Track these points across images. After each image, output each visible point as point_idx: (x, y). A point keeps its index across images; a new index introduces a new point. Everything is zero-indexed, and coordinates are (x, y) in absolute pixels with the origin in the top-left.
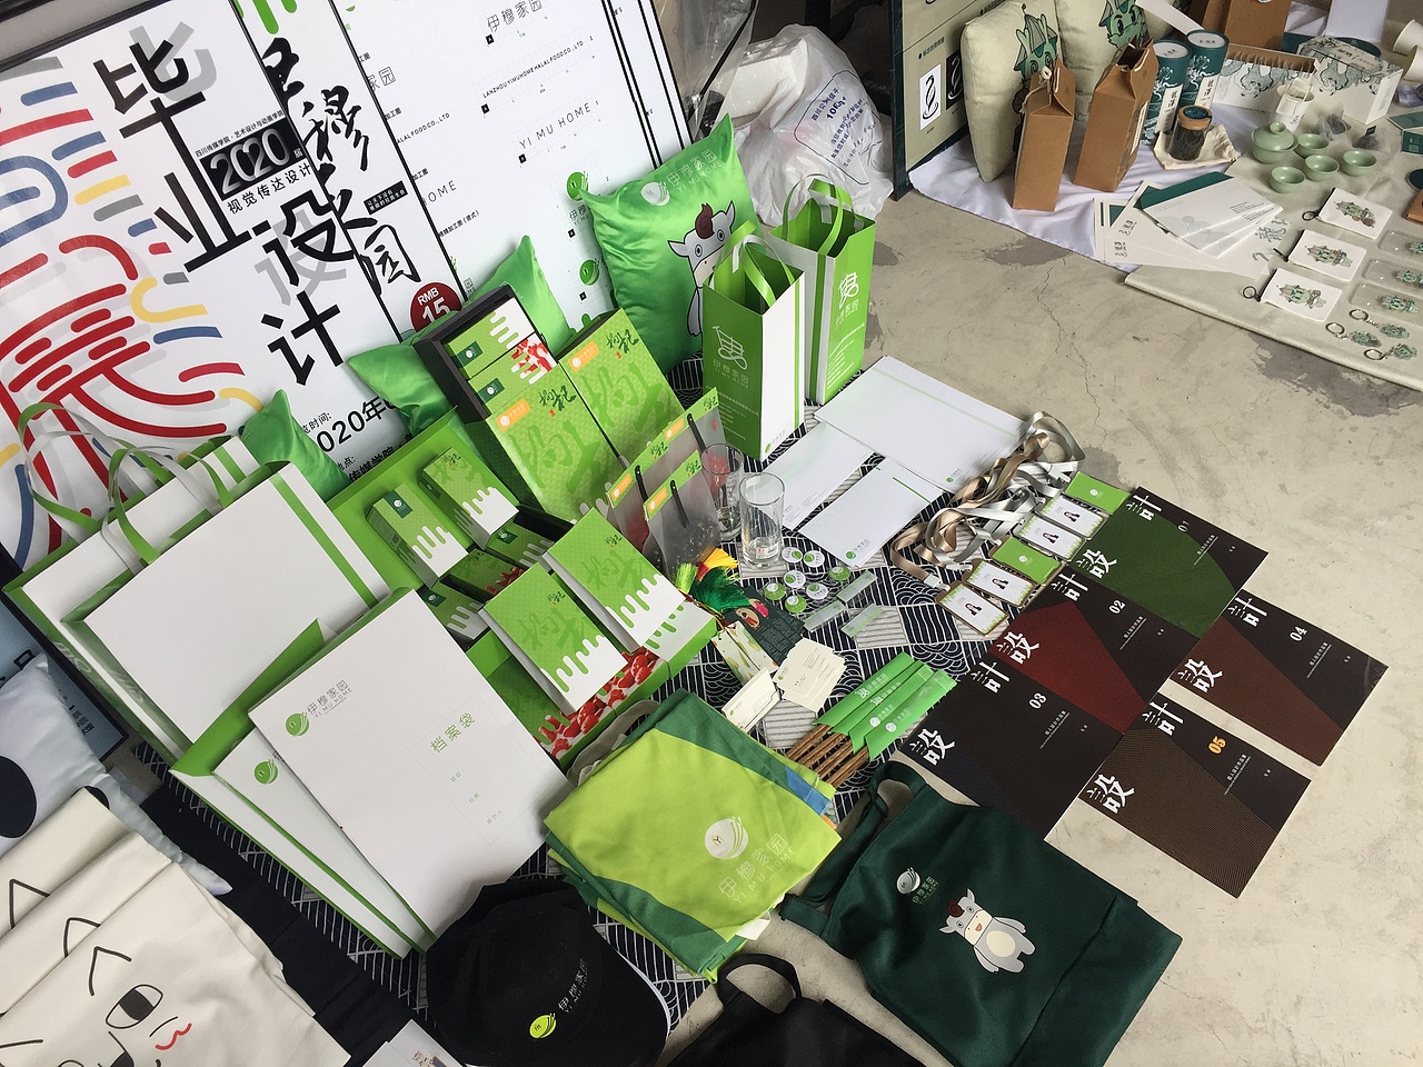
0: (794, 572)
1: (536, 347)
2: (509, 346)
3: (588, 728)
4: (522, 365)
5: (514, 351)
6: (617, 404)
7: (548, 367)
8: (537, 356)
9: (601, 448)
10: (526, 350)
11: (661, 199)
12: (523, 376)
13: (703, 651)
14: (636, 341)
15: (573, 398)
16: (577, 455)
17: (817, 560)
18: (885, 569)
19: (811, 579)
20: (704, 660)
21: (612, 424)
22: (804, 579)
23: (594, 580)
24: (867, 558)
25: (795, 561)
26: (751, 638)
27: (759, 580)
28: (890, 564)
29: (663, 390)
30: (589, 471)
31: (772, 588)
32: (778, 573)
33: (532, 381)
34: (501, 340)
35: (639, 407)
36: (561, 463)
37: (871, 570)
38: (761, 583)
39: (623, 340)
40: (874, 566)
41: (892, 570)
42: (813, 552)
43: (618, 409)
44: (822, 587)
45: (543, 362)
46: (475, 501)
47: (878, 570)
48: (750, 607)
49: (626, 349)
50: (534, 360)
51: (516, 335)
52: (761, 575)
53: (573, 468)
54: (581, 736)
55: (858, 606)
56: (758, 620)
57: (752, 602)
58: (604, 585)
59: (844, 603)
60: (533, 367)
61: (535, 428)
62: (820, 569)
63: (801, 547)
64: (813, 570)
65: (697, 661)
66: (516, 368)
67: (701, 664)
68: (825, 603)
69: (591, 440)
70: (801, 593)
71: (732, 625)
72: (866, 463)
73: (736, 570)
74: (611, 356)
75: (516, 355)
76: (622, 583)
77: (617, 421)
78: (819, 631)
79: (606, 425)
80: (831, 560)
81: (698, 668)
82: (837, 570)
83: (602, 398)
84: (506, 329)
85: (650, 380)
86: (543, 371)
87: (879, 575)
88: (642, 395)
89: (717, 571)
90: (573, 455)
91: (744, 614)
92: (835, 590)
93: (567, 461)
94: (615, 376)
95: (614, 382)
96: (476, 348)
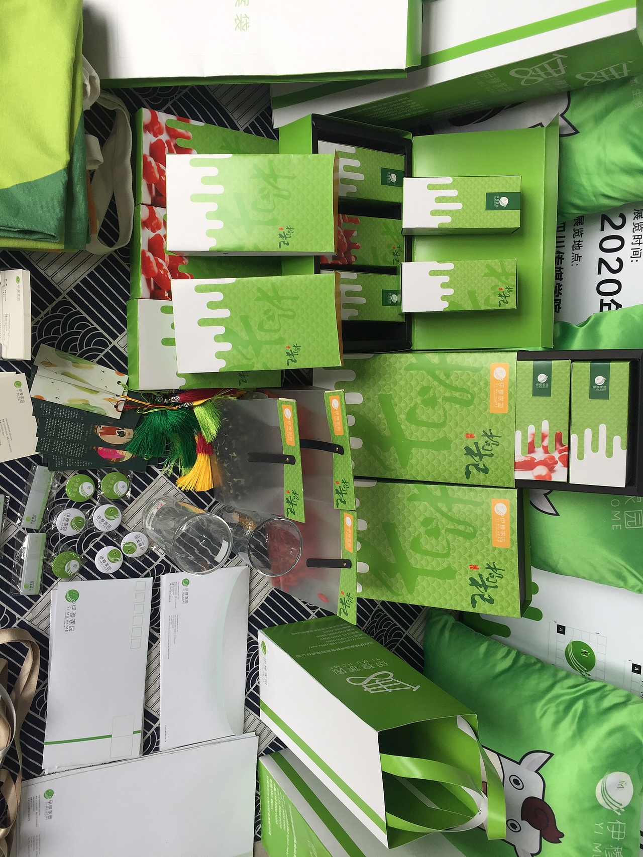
0: (114, 524)
1: (551, 469)
2: (574, 437)
3: (147, 165)
4: (544, 437)
5: (565, 441)
6: (427, 522)
7: (518, 466)
8: (541, 463)
9: (397, 465)
10: (557, 455)
11: (604, 791)
12: (531, 429)
13: (125, 359)
14: (474, 603)
15: (468, 473)
16: (411, 432)
17: (104, 559)
18: (22, 613)
19: (90, 533)
20: (114, 349)
21: (412, 498)
22: (97, 524)
23: (271, 294)
24: (54, 611)
25: (126, 540)
26: (90, 409)
27: (143, 488)
28: (22, 625)
29: (404, 591)
30: (387, 433)
31: (121, 488)
32: (130, 514)
33: (518, 434)
34: (588, 433)
35: (406, 545)
36: (416, 406)
37: (36, 598)
38: (137, 487)
39: (486, 588)
40: (37, 607)
41: (13, 619)
42: (116, 566)
43: (421, 519)
44: (69, 532)
45: (529, 465)
46: (446, 279)
47: (29, 605)
48: (122, 447)
49: (473, 582)
50: (539, 455)
51: (581, 456)
52: (145, 495)
53: (401, 417)
54: (145, 150)
55: (12, 541)
56: (104, 438)
57: (127, 455)
58: (258, 299)
59: (30, 531)
60: (531, 448)
61: (468, 403)
62: (93, 554)
63: (132, 561)
64: (99, 547)
65: (120, 342)
66: (545, 427)
67: (114, 343)
68: (49, 515)
69: (413, 461)
70: (86, 505)
71: (121, 408)
72: (158, 729)
73: (173, 479)
74: (479, 557)
75: (558, 438)
76: (245, 321)
77: (410, 507)
78: (26, 475)
79: (416, 491)
80: (89, 572)
81: (115, 337)
82: (73, 566)
83: (444, 509)
84: (595, 448)
85: (424, 584)
86: (520, 457)
87: (21, 598)
88: (417, 561)
89: (190, 462)
90: (413, 427)
91: (122, 434)
92: (53, 540)
93: (411, 416)
94: (455, 543)
95: (450, 537)
96: (599, 394)
